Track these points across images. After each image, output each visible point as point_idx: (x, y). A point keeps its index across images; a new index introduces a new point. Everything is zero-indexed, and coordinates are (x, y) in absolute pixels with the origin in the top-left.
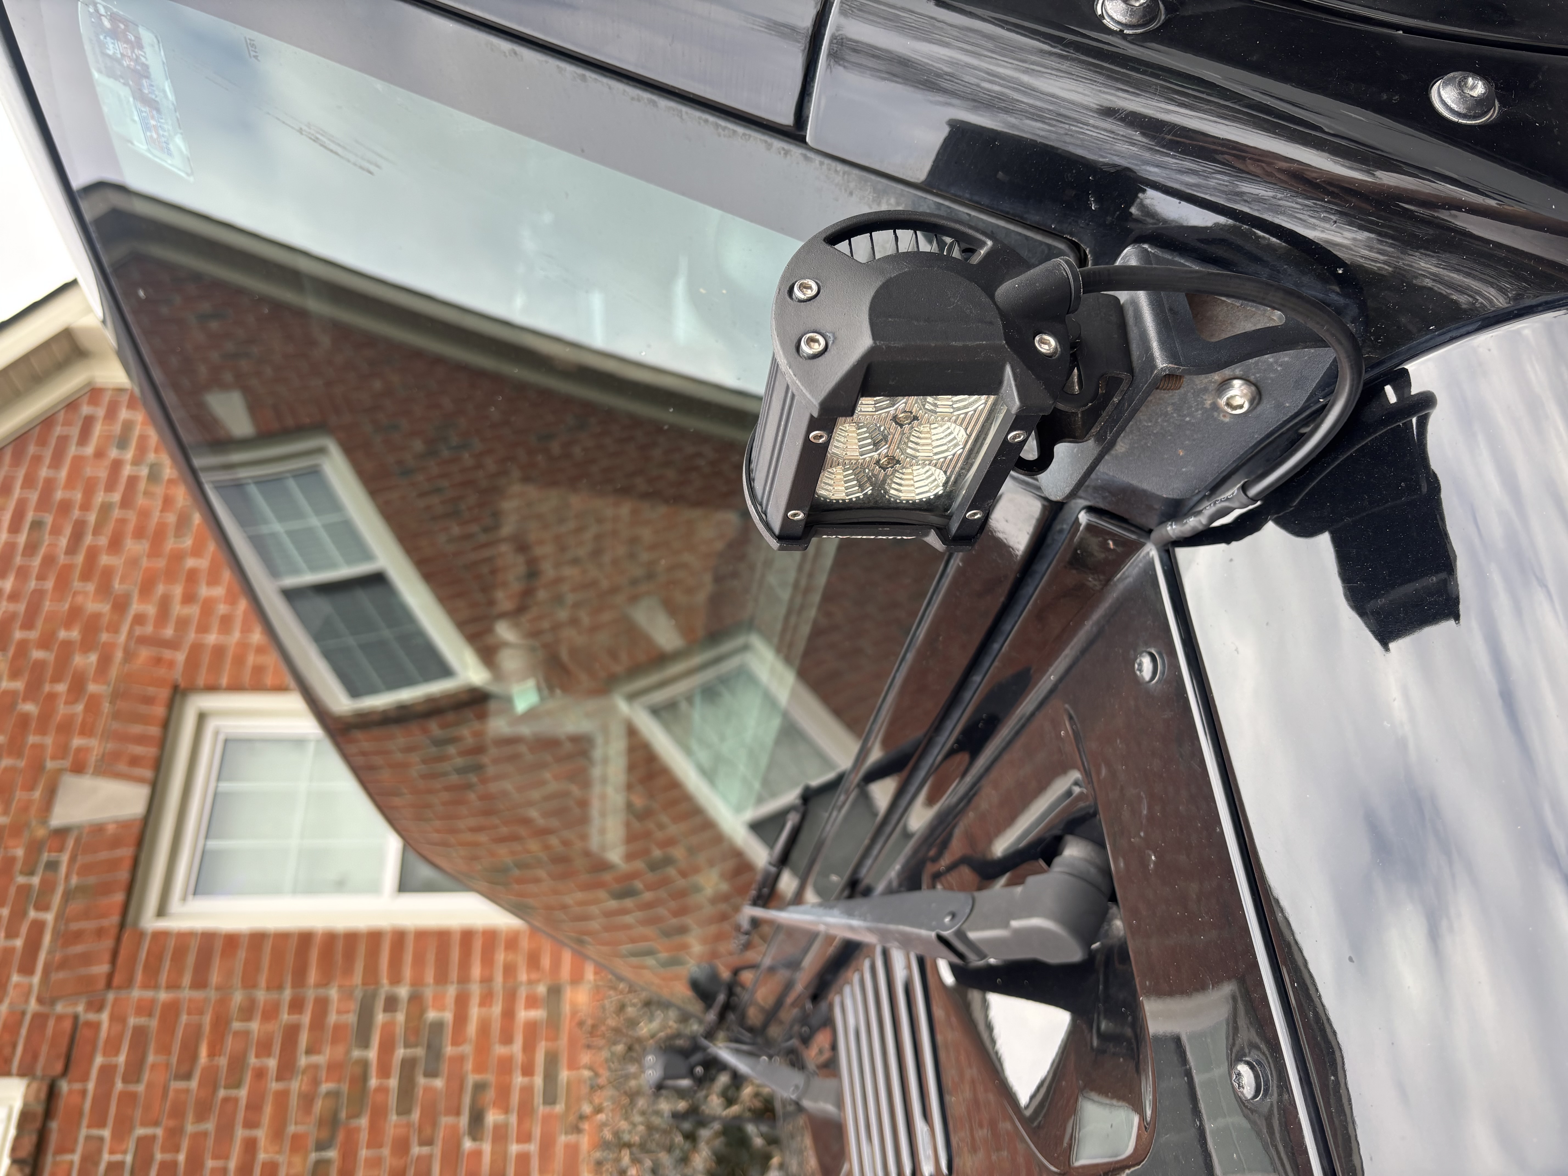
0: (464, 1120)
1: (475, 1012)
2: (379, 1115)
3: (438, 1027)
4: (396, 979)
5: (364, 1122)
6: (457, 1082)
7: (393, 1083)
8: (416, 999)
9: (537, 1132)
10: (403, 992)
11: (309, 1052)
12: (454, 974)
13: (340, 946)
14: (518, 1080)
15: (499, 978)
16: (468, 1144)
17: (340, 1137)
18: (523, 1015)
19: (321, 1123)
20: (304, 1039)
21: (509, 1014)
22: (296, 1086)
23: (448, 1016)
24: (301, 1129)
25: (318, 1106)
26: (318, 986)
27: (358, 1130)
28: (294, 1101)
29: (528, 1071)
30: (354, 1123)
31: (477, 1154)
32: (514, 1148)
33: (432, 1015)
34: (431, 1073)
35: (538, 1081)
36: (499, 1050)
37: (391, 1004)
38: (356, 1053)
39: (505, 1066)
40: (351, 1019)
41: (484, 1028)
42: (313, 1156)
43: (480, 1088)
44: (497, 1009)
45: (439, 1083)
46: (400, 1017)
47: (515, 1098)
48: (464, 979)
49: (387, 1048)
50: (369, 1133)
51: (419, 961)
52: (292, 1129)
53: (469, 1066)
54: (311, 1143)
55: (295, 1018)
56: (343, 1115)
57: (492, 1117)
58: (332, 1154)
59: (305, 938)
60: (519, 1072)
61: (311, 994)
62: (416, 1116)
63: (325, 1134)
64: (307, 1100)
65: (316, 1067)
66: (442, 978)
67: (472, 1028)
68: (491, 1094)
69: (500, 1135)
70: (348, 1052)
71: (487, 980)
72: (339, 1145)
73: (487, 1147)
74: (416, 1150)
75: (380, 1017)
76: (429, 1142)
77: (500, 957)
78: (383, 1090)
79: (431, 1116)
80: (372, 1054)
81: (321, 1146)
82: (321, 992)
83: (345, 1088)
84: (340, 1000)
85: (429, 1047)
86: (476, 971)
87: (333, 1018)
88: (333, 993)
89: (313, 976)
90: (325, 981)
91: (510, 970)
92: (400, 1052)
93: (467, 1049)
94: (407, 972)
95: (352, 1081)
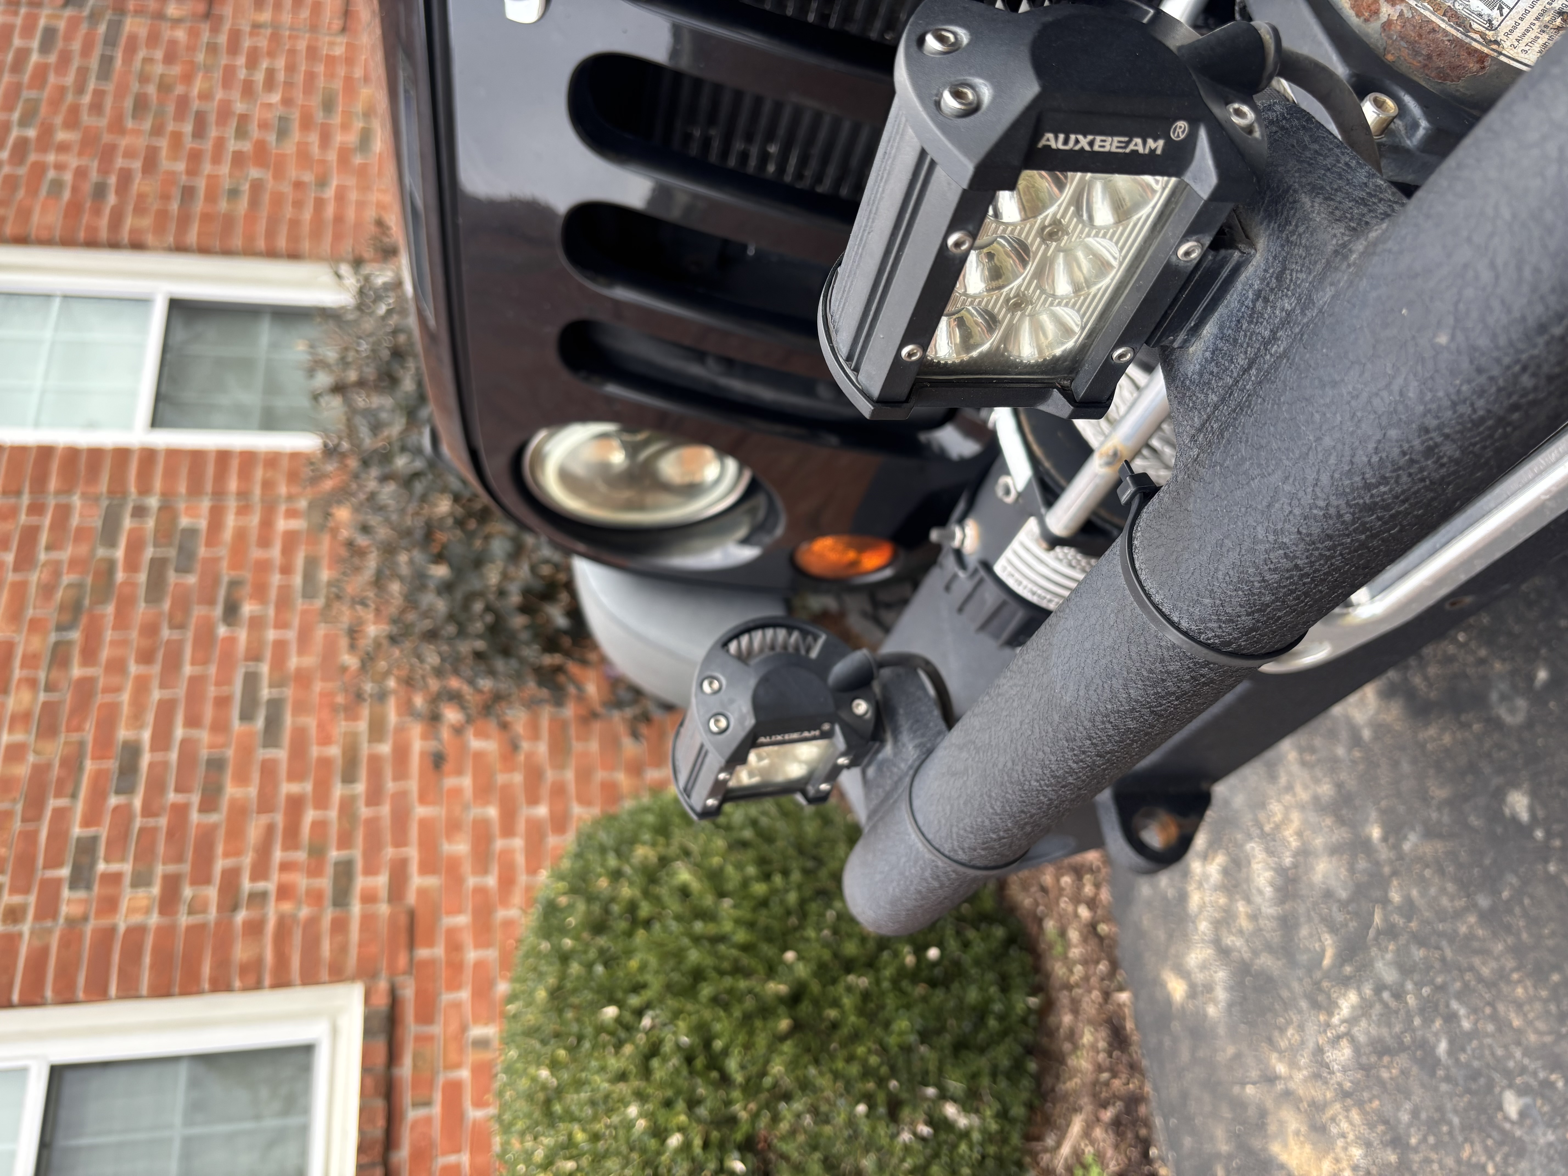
0: (218, 611)
1: (231, 521)
2: (125, 604)
3: (191, 533)
4: (145, 490)
5: (110, 610)
6: (211, 580)
7: (142, 577)
8: (167, 509)
9: (296, 622)
10: (153, 502)
11: (49, 548)
12: (209, 486)
13: (83, 460)
14: (276, 579)
15: (257, 491)
16: (222, 631)
17: (84, 620)
18: (282, 524)
19: (62, 608)
20: (44, 538)
21: (267, 523)
22: (34, 578)
23: (203, 524)
24: (40, 613)
25: (59, 595)
26: (58, 493)
27: (103, 616)
28: (33, 590)
29: (286, 570)
30: (99, 610)
31: (231, 641)
32: (271, 635)
33: (184, 521)
34: (183, 569)
35: (298, 580)
36: (256, 554)
37: (140, 512)
38: (101, 552)
39: (263, 567)
40: (98, 523)
41: (241, 535)
42: (53, 637)
43: (234, 584)
44: (255, 520)
45: (192, 580)
46: (150, 523)
47: (273, 594)
48: (219, 494)
49: (135, 547)
50: (115, 618)
51: (170, 474)
52: (30, 613)
53: (224, 564)
54: (52, 624)
55: (34, 520)
56: (87, 602)
57: (248, 609)
58: (75, 635)
59: (45, 452)
60: (277, 571)
61: (51, 502)
62: (166, 605)
63: (66, 617)
64: (47, 590)
65: (57, 563)
66: (195, 490)
67: (228, 534)
68: (247, 590)
69: (256, 623)
70: (93, 551)
71: (243, 495)
72: (81, 627)
73: (242, 635)
74: (166, 633)
75: (127, 523)
76: (181, 626)
77: (259, 474)
78: (130, 583)
79: (183, 603)
80: (120, 554)
81: (61, 628)
82: (63, 500)
83: (89, 580)
84: (83, 506)
85: (181, 549)
86: (233, 485)
87: (75, 521)
88: (76, 500)
89: (53, 484)
90: (67, 489)
91: (268, 485)
92: (149, 552)
93: (223, 552)
94: (158, 484)
95: (97, 574)
